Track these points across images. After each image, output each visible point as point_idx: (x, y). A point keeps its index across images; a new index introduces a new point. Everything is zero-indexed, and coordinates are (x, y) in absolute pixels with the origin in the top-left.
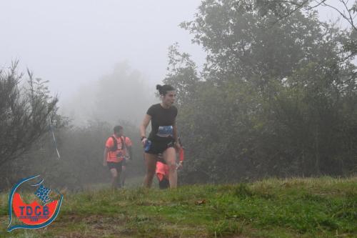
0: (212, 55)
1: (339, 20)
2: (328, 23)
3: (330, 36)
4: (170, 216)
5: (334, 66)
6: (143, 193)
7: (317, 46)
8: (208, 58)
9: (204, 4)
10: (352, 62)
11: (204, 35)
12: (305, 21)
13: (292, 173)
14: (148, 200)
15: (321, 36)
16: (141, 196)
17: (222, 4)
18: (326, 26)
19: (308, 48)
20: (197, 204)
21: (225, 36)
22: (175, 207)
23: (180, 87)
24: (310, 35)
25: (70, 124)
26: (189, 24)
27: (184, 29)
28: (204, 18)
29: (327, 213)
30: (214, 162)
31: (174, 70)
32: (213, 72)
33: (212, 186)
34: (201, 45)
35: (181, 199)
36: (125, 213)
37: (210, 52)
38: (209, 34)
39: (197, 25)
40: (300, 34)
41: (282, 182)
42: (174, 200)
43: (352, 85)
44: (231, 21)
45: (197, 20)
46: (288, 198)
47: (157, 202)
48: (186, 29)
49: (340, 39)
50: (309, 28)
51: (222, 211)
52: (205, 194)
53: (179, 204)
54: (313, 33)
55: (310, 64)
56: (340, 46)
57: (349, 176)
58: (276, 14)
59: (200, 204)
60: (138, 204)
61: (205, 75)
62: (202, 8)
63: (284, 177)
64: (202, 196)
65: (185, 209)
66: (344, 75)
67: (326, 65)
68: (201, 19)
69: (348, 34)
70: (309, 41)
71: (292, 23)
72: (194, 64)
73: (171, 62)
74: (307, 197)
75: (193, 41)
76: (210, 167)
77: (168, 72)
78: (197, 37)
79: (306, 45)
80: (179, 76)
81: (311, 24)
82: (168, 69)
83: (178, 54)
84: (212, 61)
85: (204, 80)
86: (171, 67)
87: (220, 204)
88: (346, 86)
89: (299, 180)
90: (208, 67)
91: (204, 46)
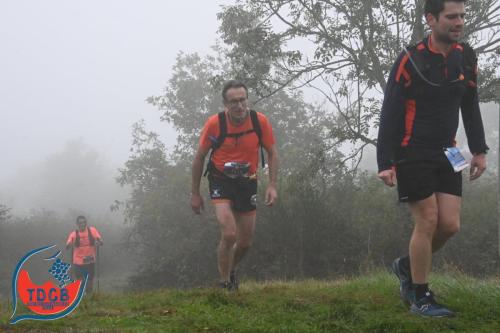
0: (184, 135)
1: (324, 103)
2: (314, 105)
3: (316, 120)
4: (129, 329)
5: (321, 153)
6: (97, 300)
7: (302, 129)
8: (180, 139)
9: (176, 76)
10: (339, 149)
11: (175, 112)
12: (289, 102)
13: (274, 275)
14: (103, 309)
15: (306, 119)
16: (95, 303)
17: (196, 78)
18: (312, 107)
19: (293, 131)
20: (161, 313)
21: (200, 114)
22: (135, 318)
23: (146, 172)
24: (295, 117)
25: (8, 214)
26: (157, 99)
27: (151, 104)
28: (175, 93)
29: (309, 324)
30: (184, 261)
31: (139, 151)
32: (185, 156)
33: (181, 291)
34: (172, 124)
35: (143, 308)
36: (74, 326)
37: (181, 132)
38: (181, 111)
39: (167, 100)
40: (284, 115)
41: (261, 286)
42: (135, 310)
43: (339, 174)
44: (207, 98)
45: (168, 95)
46: (268, 307)
47: (113, 311)
48: (154, 104)
49: (327, 123)
50: (293, 110)
51: (192, 322)
52: (172, 302)
53: (141, 314)
54: (297, 115)
55: (294, 150)
56: (326, 131)
57: (334, 279)
58: (258, 93)
59: (165, 314)
60: (91, 315)
61: (176, 158)
62: (173, 81)
63: (263, 279)
64: (169, 304)
65: (147, 320)
66: (330, 164)
67: (312, 152)
68: (172, 94)
69: (335, 118)
70: (294, 123)
71: (275, 103)
72: (163, 145)
73: (135, 142)
74: (289, 305)
75: (162, 119)
76: (178, 267)
77: (131, 154)
78: (167, 114)
79: (290, 128)
80: (145, 159)
81: (296, 105)
82: (132, 150)
83: (143, 133)
84: (184, 142)
85: (174, 164)
86: (135, 147)
87: (189, 313)
88: (333, 175)
89: (280, 283)
90: (180, 148)
91: (176, 124)
